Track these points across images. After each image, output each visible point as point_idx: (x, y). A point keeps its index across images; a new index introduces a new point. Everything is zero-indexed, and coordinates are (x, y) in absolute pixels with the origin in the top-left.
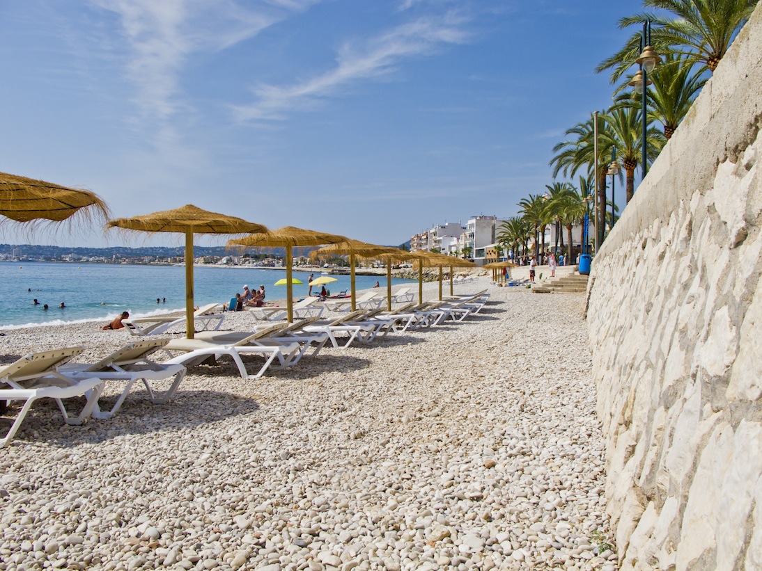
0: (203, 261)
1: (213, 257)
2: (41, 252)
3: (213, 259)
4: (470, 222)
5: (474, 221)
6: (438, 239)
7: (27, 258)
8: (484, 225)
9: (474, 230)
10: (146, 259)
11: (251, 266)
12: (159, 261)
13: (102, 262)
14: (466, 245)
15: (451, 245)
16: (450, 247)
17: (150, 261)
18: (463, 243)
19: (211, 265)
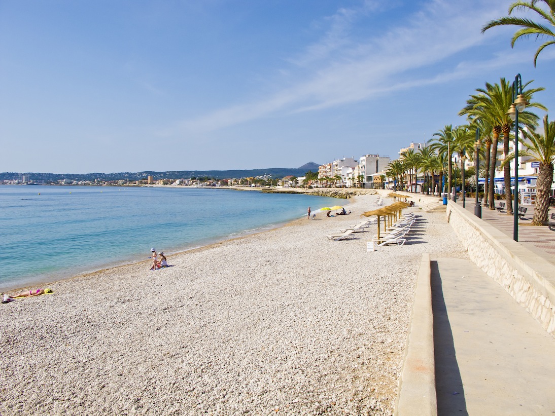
0: (162, 183)
1: (169, 180)
2: (40, 178)
3: (169, 181)
4: (362, 158)
5: (364, 158)
6: (339, 168)
7: (33, 182)
8: (371, 160)
9: (364, 163)
10: (120, 182)
11: (198, 186)
12: (129, 183)
13: (88, 184)
14: (359, 173)
15: (348, 173)
16: (348, 174)
17: (123, 184)
18: (357, 172)
19: (168, 186)
